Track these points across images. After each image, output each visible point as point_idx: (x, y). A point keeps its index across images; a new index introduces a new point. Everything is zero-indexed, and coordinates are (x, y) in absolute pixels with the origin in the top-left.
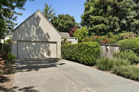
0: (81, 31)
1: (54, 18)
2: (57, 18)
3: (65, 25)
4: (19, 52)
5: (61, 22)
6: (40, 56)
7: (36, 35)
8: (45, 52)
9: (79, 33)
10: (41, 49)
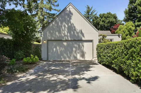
0: (125, 27)
1: (95, 18)
2: (98, 18)
3: (106, 23)
4: (49, 54)
5: (102, 20)
6: (72, 58)
7: (67, 33)
8: (78, 53)
9: (123, 30)
10: (74, 49)
